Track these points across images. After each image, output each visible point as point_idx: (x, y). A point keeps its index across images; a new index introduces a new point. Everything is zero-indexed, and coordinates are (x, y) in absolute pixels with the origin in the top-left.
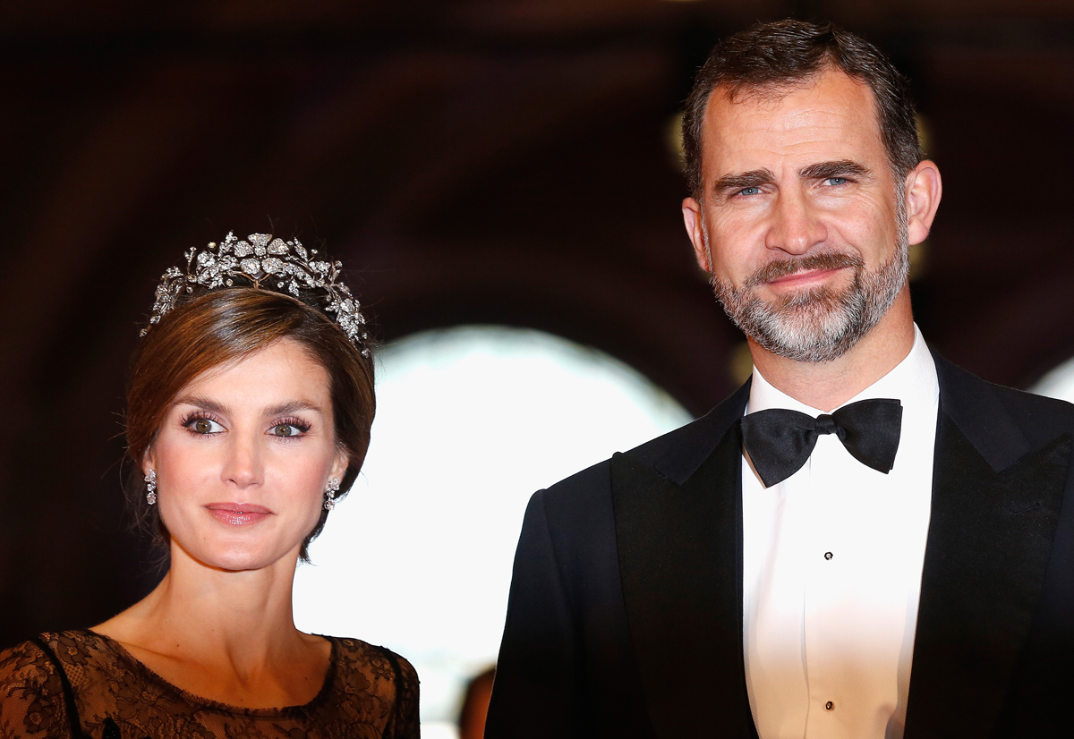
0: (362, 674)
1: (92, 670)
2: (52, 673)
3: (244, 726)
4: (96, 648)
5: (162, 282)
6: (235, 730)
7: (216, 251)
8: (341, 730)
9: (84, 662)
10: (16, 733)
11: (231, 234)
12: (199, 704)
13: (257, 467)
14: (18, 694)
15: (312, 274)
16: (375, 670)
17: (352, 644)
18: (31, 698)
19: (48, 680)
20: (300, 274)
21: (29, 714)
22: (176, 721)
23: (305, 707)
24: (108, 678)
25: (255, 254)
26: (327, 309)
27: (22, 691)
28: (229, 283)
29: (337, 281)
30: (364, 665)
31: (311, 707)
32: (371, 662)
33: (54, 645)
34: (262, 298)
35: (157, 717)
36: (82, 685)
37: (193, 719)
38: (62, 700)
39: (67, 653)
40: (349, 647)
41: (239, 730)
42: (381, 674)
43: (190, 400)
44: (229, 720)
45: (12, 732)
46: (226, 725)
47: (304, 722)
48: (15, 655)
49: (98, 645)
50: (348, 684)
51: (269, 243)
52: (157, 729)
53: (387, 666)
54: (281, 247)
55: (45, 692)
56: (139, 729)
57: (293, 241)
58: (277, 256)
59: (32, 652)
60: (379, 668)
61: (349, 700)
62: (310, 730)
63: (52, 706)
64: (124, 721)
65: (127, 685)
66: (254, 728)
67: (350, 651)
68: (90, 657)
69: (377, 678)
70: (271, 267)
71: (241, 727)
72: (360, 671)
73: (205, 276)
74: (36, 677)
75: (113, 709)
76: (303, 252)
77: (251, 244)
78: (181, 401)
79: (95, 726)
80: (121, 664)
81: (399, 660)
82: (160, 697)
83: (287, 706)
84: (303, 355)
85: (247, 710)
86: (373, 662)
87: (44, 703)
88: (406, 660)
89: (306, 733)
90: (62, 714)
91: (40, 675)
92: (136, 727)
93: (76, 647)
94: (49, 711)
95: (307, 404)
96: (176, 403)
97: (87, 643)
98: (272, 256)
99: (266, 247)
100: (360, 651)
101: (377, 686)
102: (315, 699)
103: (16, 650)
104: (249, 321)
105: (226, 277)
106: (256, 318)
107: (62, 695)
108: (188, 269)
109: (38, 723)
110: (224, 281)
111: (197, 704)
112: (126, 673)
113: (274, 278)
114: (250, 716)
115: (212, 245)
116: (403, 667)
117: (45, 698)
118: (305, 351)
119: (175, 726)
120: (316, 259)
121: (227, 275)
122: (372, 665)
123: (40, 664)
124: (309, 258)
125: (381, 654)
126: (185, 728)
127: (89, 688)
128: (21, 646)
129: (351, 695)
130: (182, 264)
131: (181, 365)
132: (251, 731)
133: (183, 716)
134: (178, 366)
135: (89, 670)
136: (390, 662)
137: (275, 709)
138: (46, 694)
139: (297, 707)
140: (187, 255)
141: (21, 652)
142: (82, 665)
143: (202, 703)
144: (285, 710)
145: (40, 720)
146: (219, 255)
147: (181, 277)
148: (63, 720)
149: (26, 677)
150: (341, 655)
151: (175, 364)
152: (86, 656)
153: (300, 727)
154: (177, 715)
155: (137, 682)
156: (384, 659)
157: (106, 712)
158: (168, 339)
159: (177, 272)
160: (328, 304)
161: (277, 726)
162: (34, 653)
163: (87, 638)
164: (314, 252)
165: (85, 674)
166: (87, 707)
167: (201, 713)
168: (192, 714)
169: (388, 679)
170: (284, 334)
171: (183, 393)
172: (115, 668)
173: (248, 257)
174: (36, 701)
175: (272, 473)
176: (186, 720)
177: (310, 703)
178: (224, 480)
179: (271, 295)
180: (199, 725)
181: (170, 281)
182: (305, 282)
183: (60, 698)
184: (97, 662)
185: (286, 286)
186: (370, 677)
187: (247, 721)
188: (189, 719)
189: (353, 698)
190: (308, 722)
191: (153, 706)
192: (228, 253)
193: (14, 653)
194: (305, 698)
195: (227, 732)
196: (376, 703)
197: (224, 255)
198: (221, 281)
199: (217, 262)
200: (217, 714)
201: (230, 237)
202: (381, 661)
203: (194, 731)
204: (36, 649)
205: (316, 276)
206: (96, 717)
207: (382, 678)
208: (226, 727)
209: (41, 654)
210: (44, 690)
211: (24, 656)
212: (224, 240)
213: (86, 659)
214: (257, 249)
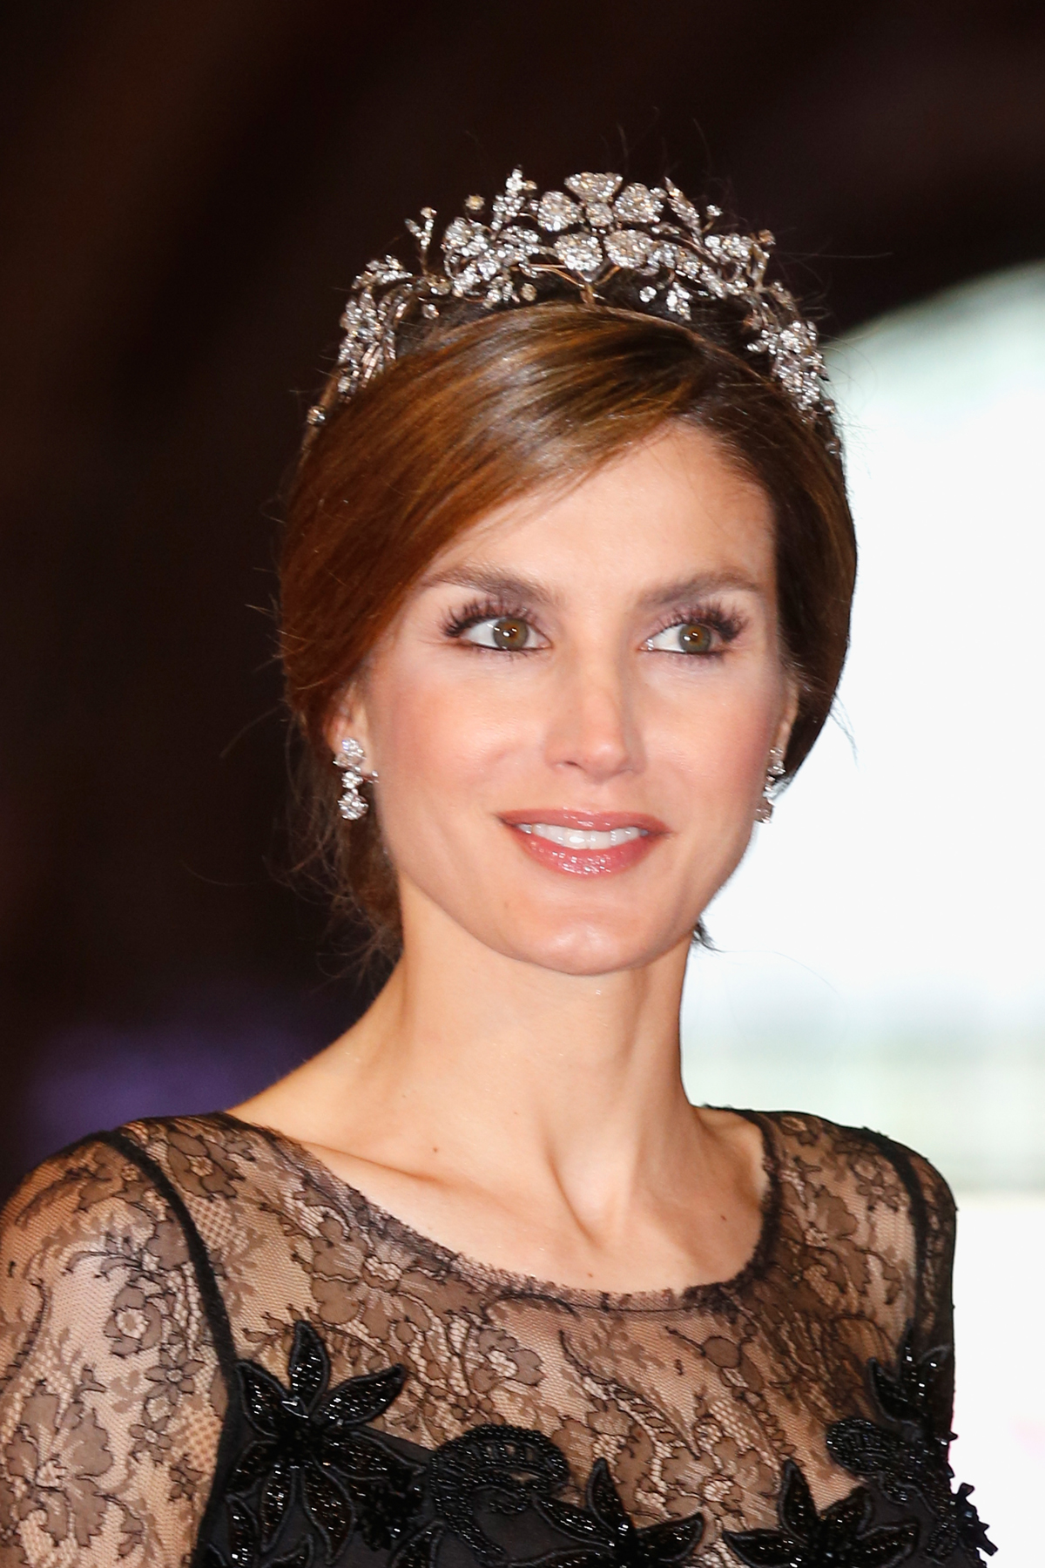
0: (839, 1198)
1: (251, 1209)
2: (162, 1218)
3: (602, 1334)
4: (252, 1159)
5: (357, 295)
6: (584, 1346)
7: (486, 216)
8: (811, 1338)
9: (230, 1193)
10: (86, 1357)
11: (517, 175)
12: (496, 1286)
13: (628, 730)
14: (90, 1266)
15: (715, 267)
16: (863, 1188)
17: (802, 1126)
18: (120, 1276)
19: (155, 1236)
20: (691, 267)
21: (116, 1314)
22: (448, 1328)
23: (730, 1284)
24: (287, 1227)
25: (587, 223)
26: (752, 347)
27: (99, 1260)
28: (528, 292)
29: (767, 280)
30: (840, 1177)
31: (742, 1283)
32: (852, 1168)
33: (158, 1152)
34: (609, 329)
35: (407, 1320)
36: (231, 1244)
37: (487, 1320)
38: (190, 1281)
39: (189, 1171)
40: (798, 1135)
41: (592, 1344)
42: (879, 1198)
43: (461, 575)
44: (566, 1321)
45: (77, 1355)
46: (561, 1333)
47: (733, 1321)
48: (73, 1176)
49: (256, 1152)
50: (812, 1225)
51: (616, 195)
52: (408, 1348)
53: (890, 1178)
54: (644, 203)
55: (150, 1263)
56: (368, 1347)
57: (663, 187)
58: (637, 226)
59: (110, 1168)
60: (873, 1183)
61: (818, 1262)
62: (747, 1340)
63: (166, 1293)
64: (334, 1330)
65: (330, 1245)
66: (625, 1337)
67: (802, 1144)
68: (242, 1178)
69: (871, 1208)
70: (626, 253)
71: (596, 1337)
72: (833, 1192)
73: (469, 277)
74: (127, 1228)
75: (304, 1299)
76: (689, 213)
77: (575, 199)
78: (441, 578)
79: (269, 1340)
80: (311, 1194)
81: (914, 1162)
82: (408, 1270)
83: (694, 1284)
84: (717, 460)
85: (606, 1295)
86: (858, 1168)
87: (149, 1288)
88: (925, 1160)
89: (740, 1349)
90: (190, 1314)
91: (138, 1224)
92: (360, 1343)
93: (208, 1156)
94: (161, 1304)
95: (732, 578)
96: (428, 585)
97: (230, 1147)
98: (627, 226)
99: (611, 205)
100: (825, 1141)
101: (873, 1227)
102: (749, 1266)
103: (73, 1164)
104: (596, 384)
105: (518, 278)
106: (608, 377)
107: (189, 1269)
108: (422, 261)
109: (136, 1335)
110: (517, 289)
111: (492, 1286)
112: (325, 1216)
113: (634, 279)
114: (613, 1309)
115: (475, 203)
116: (925, 1179)
117: (151, 1277)
118: (722, 453)
119: (448, 1340)
120: (721, 228)
121: (520, 273)
122: (857, 1175)
123: (135, 1197)
124: (702, 226)
125: (872, 1147)
126: (472, 1343)
127: (246, 1253)
128: (83, 1155)
129: (822, 1250)
130: (408, 252)
131: (434, 496)
132: (617, 1345)
133: (465, 1312)
134: (428, 495)
135: (241, 1210)
136: (897, 1169)
137: (668, 1292)
138: (153, 1267)
139: (716, 1287)
140: (415, 229)
141: (85, 1169)
142: (227, 1197)
143: (504, 1283)
144: (691, 1293)
145: (142, 1328)
146: (496, 226)
147: (406, 281)
148: (194, 1327)
149: (105, 1228)
150: (785, 1154)
151: (420, 492)
152: (231, 1178)
153: (728, 1335)
154: (450, 1312)
155: (354, 1234)
156: (881, 1161)
157: (291, 1309)
158: (396, 433)
159: (393, 271)
160: (755, 336)
161: (674, 1332)
162: (116, 1173)
163: (230, 1135)
164: (714, 211)
165: (234, 1221)
166: (245, 1298)
167: (503, 1305)
168: (483, 1309)
169: (896, 1209)
170: (675, 414)
171: (443, 561)
172: (300, 1204)
173: (573, 229)
174: (132, 1284)
175: (661, 740)
176: (471, 1323)
177: (740, 1276)
178: (551, 763)
179: (631, 321)
180: (503, 1336)
181: (380, 291)
182: (704, 287)
183: (184, 1277)
184: (259, 1192)
185: (661, 297)
186: (857, 1206)
187: (608, 1322)
188: (478, 1321)
189: (827, 1258)
190: (742, 1320)
191: (394, 1291)
192: (515, 221)
193: (70, 1172)
194: (728, 1265)
195: (566, 1351)
196: (874, 1265)
197: (505, 226)
198: (509, 288)
199: (492, 245)
200: (538, 1307)
201: (515, 182)
202: (875, 1164)
203: (492, 1348)
204: (121, 1161)
205: (726, 270)
206: (268, 1317)
207: (881, 1207)
208: (563, 1338)
209: (133, 1173)
210: (147, 1258)
211: (94, 1177)
212: (503, 190)
213: (235, 1183)
214: (593, 210)
